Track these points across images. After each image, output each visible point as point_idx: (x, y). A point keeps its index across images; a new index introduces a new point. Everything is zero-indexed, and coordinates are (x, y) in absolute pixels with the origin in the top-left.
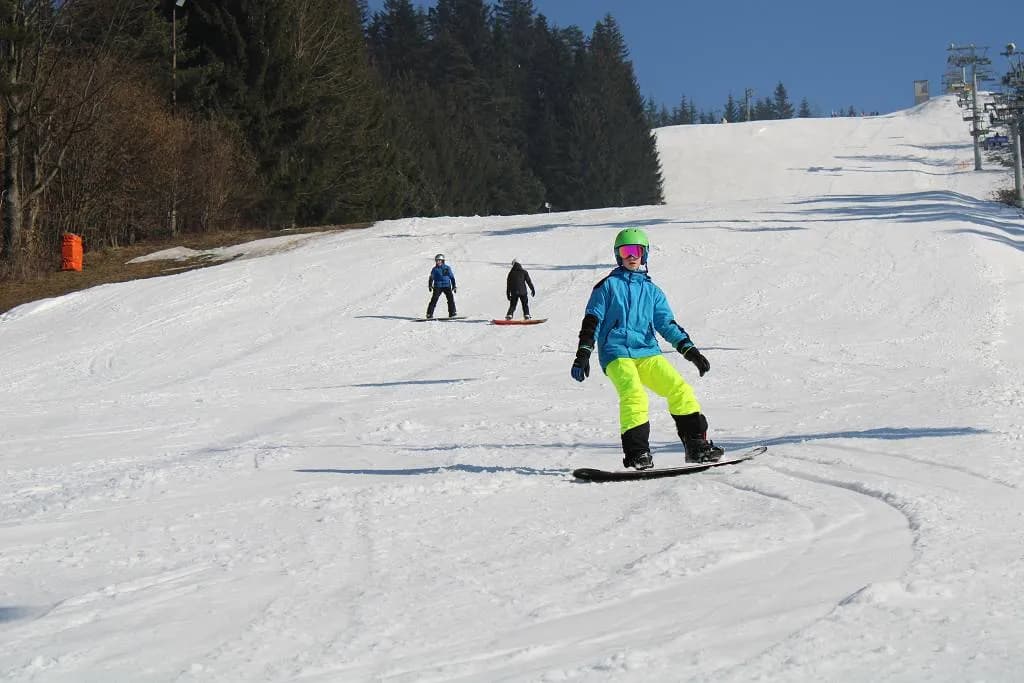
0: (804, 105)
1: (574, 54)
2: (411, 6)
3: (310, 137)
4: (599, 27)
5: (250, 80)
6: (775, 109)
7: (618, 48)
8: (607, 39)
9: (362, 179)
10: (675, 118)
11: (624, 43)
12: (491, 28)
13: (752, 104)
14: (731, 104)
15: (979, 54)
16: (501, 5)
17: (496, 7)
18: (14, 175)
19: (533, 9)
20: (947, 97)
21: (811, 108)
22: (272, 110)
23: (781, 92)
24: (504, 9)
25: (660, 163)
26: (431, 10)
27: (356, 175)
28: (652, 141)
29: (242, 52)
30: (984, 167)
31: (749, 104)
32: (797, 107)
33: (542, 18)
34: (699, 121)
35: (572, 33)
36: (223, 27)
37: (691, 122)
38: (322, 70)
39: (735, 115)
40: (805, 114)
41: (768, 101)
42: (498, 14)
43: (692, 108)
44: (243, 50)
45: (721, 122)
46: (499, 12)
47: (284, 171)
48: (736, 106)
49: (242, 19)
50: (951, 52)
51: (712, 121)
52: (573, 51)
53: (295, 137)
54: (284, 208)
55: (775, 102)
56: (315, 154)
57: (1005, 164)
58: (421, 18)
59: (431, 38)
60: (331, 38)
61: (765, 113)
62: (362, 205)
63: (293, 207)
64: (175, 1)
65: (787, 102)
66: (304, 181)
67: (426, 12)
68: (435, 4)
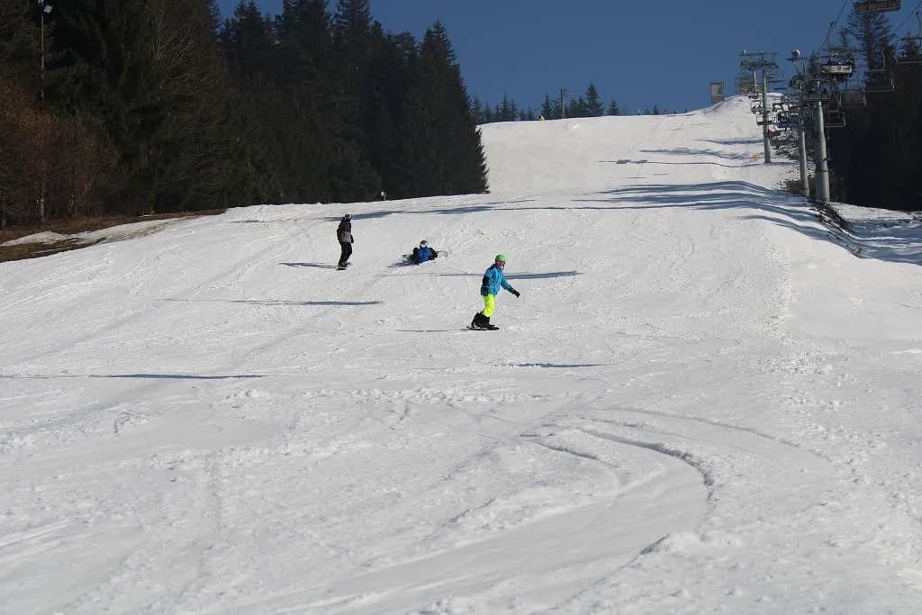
0: (613, 103)
1: (406, 57)
2: (259, 14)
4: (429, 33)
5: (112, 80)
6: (587, 108)
7: (447, 53)
8: (436, 44)
9: (215, 170)
10: (498, 114)
11: (451, 49)
12: (332, 35)
13: (566, 103)
14: (547, 103)
15: (768, 59)
16: (341, 13)
17: (337, 15)
19: (370, 16)
20: (740, 98)
21: (619, 107)
22: (132, 107)
23: (592, 92)
24: (344, 18)
25: (484, 156)
26: (278, 17)
27: (209, 166)
28: (477, 136)
29: (104, 54)
30: (772, 160)
31: (564, 103)
32: (607, 106)
33: (378, 25)
34: (519, 118)
35: (406, 38)
36: (88, 32)
37: (512, 119)
38: (178, 72)
39: (551, 113)
40: (614, 112)
41: (581, 101)
42: (338, 22)
43: (513, 106)
44: (105, 52)
45: (539, 119)
46: (339, 19)
47: (144, 162)
48: (553, 106)
49: (105, 25)
50: (743, 58)
51: (531, 118)
52: (406, 54)
53: (154, 132)
54: (143, 196)
55: (587, 102)
56: (172, 148)
57: (791, 157)
58: (269, 23)
59: (277, 42)
60: (186, 42)
61: (578, 111)
62: (214, 193)
63: (152, 195)
64: (44, 8)
65: (598, 101)
66: (162, 172)
67: (273, 19)
68: (281, 12)
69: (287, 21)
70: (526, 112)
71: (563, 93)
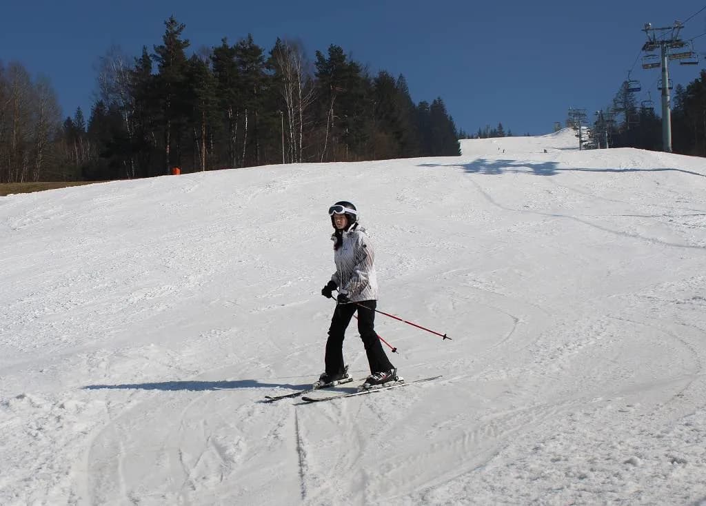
0: (509, 132)
4: (435, 101)
6: (498, 133)
7: (443, 110)
8: (438, 107)
11: (445, 108)
15: (581, 112)
20: (568, 129)
21: (513, 133)
23: (500, 127)
31: (488, 131)
32: (506, 132)
35: (425, 104)
39: (483, 135)
40: (510, 135)
41: (495, 130)
45: (477, 138)
48: (482, 133)
50: (570, 111)
51: (472, 138)
52: (425, 110)
55: (498, 131)
61: (494, 134)
65: (503, 130)
70: (470, 135)
71: (488, 127)
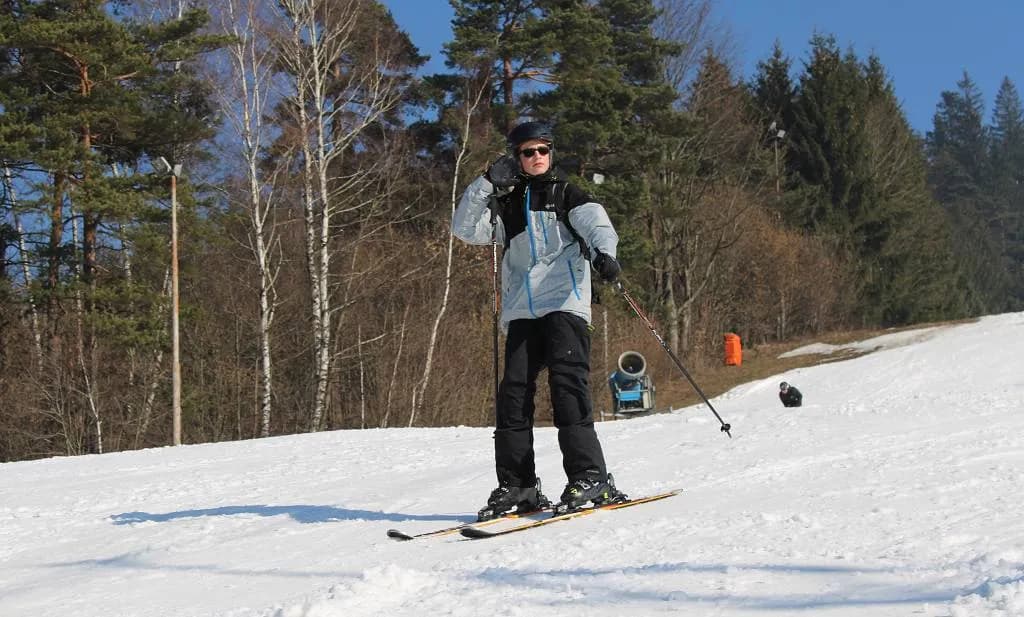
2: (911, 131)
3: (889, 250)
5: (836, 201)
9: (932, 286)
12: (988, 149)
16: (996, 125)
17: (992, 128)
18: (670, 286)
22: (856, 226)
24: (1000, 129)
27: (929, 281)
29: (827, 176)
36: (810, 155)
38: (894, 189)
42: (994, 135)
44: (828, 174)
46: (994, 132)
47: (869, 279)
49: (826, 146)
53: (878, 248)
54: (871, 313)
56: (895, 263)
58: (921, 142)
59: (930, 161)
62: (931, 309)
63: (879, 311)
64: (776, 133)
66: (889, 287)
67: (924, 137)
68: (932, 128)
69: (938, 137)
